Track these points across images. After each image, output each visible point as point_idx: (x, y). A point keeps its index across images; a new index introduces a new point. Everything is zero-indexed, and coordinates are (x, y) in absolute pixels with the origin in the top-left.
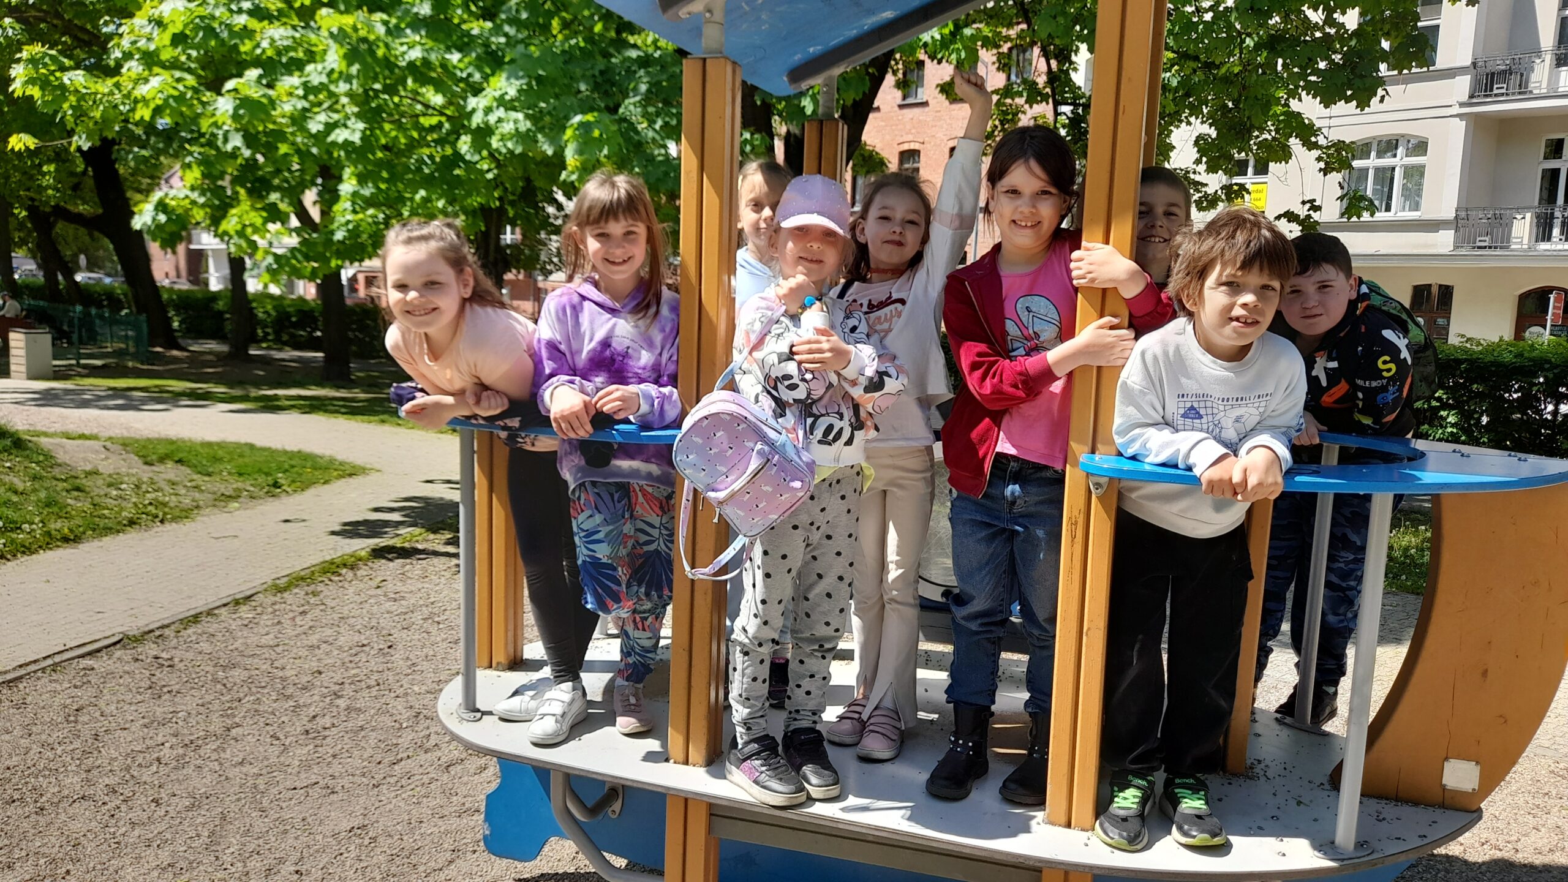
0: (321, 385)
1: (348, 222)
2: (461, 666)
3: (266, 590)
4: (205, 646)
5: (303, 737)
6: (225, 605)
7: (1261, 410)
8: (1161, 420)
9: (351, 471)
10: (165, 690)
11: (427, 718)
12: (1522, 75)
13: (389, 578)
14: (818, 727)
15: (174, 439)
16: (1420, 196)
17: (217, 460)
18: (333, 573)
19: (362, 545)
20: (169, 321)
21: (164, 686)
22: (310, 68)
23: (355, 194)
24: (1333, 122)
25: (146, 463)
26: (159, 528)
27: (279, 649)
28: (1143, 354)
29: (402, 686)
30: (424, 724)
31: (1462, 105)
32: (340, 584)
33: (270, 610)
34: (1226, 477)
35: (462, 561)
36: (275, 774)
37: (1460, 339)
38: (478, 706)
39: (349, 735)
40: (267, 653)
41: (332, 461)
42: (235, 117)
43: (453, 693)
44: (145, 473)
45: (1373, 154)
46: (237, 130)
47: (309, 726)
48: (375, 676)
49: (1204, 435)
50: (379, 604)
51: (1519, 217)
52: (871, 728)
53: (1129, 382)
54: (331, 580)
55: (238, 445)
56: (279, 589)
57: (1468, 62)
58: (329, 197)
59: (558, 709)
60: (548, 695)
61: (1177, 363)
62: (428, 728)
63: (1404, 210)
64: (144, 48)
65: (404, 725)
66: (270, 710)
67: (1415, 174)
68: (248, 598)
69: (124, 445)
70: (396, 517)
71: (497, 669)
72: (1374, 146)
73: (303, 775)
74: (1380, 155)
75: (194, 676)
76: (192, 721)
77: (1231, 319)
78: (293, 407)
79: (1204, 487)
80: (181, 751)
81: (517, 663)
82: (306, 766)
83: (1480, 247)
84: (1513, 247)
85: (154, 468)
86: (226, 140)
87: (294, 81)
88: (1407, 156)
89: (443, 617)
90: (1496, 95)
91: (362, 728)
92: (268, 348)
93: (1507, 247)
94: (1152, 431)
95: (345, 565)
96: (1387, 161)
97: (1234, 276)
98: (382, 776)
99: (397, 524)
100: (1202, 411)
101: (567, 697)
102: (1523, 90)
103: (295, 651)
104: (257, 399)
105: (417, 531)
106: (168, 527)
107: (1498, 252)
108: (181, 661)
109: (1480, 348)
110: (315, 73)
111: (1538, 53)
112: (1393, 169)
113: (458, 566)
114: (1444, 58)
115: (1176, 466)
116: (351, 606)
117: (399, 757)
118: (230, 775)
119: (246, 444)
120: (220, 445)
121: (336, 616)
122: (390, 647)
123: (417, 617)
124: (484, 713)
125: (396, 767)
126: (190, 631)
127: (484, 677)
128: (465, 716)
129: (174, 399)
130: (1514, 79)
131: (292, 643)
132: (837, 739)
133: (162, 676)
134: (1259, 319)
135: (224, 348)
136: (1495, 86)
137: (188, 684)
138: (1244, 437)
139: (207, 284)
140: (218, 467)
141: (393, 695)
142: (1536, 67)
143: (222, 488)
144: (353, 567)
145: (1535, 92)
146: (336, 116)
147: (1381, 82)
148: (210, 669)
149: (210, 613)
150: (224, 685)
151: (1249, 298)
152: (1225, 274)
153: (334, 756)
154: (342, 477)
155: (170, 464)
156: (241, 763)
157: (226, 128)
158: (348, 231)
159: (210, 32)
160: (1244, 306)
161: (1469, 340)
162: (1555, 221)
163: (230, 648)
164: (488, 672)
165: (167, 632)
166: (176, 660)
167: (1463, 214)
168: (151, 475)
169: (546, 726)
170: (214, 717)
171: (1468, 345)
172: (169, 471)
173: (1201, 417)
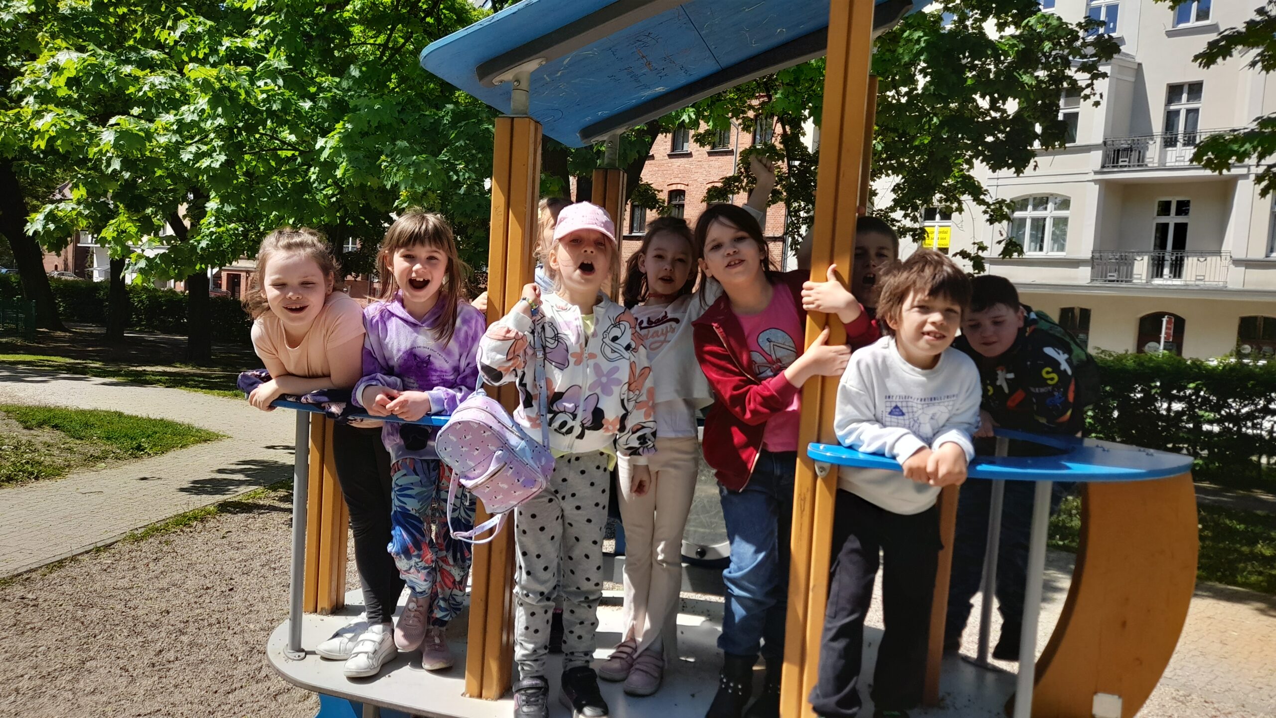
0: (185, 363)
1: (212, 233)
2: (289, 607)
3: (124, 539)
4: (67, 588)
5: (149, 669)
6: (87, 552)
7: (950, 408)
8: (873, 417)
9: (205, 437)
10: (28, 627)
11: (259, 652)
12: (1140, 152)
13: (233, 530)
14: (591, 666)
15: (52, 407)
16: (1064, 240)
17: (87, 425)
18: (185, 525)
19: (209, 501)
20: (55, 306)
21: (28, 624)
22: (184, 108)
23: (218, 210)
24: (1000, 182)
25: (26, 428)
26: (33, 484)
27: (133, 592)
28: (858, 363)
29: (239, 624)
30: (257, 657)
31: (1096, 173)
32: (191, 535)
33: (127, 556)
34: (922, 465)
35: (294, 516)
36: (122, 702)
37: (1096, 351)
38: (303, 646)
39: (190, 668)
40: (122, 595)
41: (190, 428)
42: (116, 146)
43: (282, 634)
44: (24, 436)
45: (1030, 207)
46: (118, 156)
47: (154, 661)
48: (217, 615)
49: (905, 430)
50: (224, 552)
51: (1139, 258)
52: (637, 666)
53: (848, 386)
54: (182, 531)
55: (108, 413)
56: (136, 539)
57: (1100, 141)
58: (197, 212)
59: (369, 647)
60: (362, 637)
61: (883, 370)
62: (260, 661)
63: (1052, 250)
64: (42, 86)
65: (240, 659)
66: (122, 645)
67: (1061, 223)
68: (108, 547)
69: (8, 412)
70: (241, 477)
71: (321, 613)
72: (1031, 201)
73: (147, 703)
74: (1035, 208)
75: (56, 614)
76: (51, 655)
77: (923, 334)
78: (159, 381)
79: (905, 473)
80: (39, 682)
81: (339, 609)
82: (150, 694)
83: (1110, 281)
84: (1135, 281)
85: (32, 432)
86: (109, 165)
87: (169, 118)
88: (1055, 209)
89: (278, 564)
90: (1121, 166)
91: (202, 661)
92: (140, 332)
93: (1131, 281)
94: (865, 425)
95: (196, 518)
96: (1039, 214)
97: (924, 301)
98: (217, 704)
99: (240, 483)
100: (904, 410)
101: (378, 638)
102: (1141, 163)
103: (147, 593)
104: (128, 374)
105: (259, 489)
106: (42, 483)
107: (1124, 285)
108: (45, 601)
109: (1112, 358)
110: (188, 114)
111: (1151, 136)
112: (1045, 219)
113: (291, 519)
114: (1082, 137)
115: (883, 455)
116: (199, 553)
117: (233, 687)
118: (82, 704)
119: (116, 412)
120: (93, 413)
121: (185, 562)
122: (231, 590)
123: (256, 564)
124: (307, 653)
125: (230, 696)
126: (55, 575)
127: (309, 620)
128: (290, 655)
129: (54, 372)
130: (1135, 155)
131: (145, 586)
132: (607, 676)
133: (27, 615)
134: (945, 334)
135: (103, 331)
136: (1120, 160)
137: (50, 623)
138: (936, 433)
139: (91, 277)
140: (89, 432)
141: (231, 632)
142: (1150, 147)
143: (92, 450)
144: (202, 520)
145: (1150, 165)
146: (204, 148)
147: (1033, 154)
148: (71, 608)
149: (74, 559)
150: (82, 623)
151: (936, 317)
152: (917, 299)
153: (176, 686)
154: (198, 442)
155: (47, 429)
156: (93, 693)
157: (108, 154)
158: (211, 240)
159: (100, 78)
160: (933, 323)
161: (1103, 351)
162: (1166, 263)
163: (90, 589)
164: (314, 616)
165: (34, 575)
166: (41, 600)
167: (1097, 255)
168: (30, 438)
169: (360, 663)
170: (72, 652)
171: (1103, 356)
172: (46, 435)
173: (903, 414)
